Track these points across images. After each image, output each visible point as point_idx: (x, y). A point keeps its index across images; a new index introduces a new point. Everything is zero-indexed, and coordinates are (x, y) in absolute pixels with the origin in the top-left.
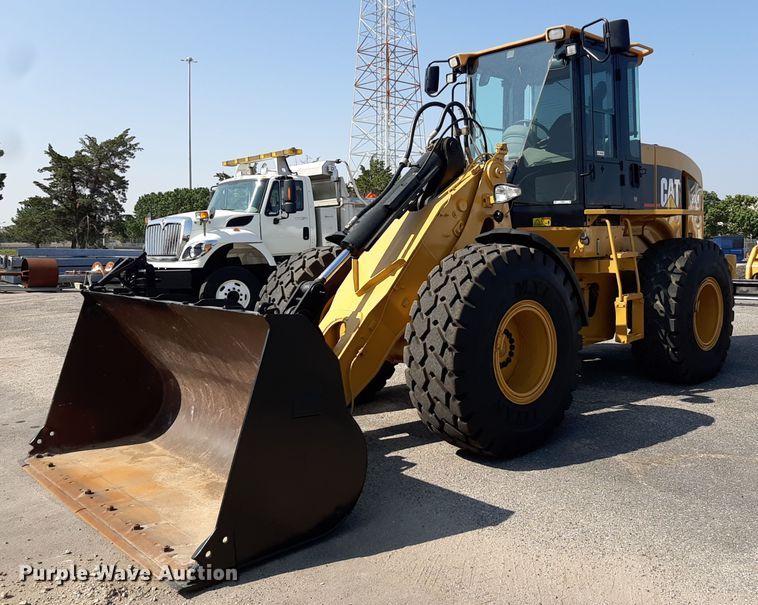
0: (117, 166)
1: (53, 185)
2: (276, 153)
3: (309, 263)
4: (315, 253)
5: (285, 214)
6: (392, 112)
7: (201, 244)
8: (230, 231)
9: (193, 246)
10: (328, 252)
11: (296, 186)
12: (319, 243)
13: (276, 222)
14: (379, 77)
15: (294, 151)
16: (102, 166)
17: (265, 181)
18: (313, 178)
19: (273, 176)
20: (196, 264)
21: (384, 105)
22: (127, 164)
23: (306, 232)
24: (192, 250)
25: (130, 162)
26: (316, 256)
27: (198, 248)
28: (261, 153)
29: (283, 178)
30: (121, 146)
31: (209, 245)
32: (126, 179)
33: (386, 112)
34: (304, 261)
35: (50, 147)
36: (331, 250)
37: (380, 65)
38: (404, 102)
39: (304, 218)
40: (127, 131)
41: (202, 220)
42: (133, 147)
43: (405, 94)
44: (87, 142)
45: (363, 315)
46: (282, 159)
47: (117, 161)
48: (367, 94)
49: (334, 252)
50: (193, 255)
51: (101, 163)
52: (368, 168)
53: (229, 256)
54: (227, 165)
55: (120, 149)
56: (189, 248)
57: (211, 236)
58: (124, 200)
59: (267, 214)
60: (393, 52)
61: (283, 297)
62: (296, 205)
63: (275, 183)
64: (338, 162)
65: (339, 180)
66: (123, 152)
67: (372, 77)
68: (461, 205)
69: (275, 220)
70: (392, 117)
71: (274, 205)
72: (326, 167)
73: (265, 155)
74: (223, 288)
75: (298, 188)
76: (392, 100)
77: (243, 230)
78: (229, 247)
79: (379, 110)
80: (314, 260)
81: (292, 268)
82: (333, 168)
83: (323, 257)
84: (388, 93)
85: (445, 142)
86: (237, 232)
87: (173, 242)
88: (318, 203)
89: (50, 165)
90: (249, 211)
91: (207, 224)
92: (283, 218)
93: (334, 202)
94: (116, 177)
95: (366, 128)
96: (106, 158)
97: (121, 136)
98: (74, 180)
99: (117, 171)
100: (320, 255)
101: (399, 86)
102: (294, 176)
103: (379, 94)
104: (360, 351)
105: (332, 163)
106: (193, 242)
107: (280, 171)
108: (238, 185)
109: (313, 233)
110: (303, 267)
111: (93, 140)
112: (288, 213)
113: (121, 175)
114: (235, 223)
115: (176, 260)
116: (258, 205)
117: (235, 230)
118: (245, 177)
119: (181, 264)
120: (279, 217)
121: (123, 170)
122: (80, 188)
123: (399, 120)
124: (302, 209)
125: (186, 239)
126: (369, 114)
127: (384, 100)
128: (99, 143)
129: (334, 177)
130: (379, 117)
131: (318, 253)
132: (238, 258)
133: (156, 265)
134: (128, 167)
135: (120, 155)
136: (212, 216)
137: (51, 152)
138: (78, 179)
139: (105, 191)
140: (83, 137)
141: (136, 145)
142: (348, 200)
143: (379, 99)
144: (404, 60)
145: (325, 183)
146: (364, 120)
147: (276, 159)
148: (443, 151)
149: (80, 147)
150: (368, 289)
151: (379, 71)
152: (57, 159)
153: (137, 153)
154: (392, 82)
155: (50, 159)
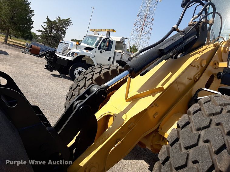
0: (64, 27)
1: (46, 28)
2: (107, 30)
3: (103, 71)
4: (108, 67)
5: (104, 51)
6: (142, 34)
7: (74, 53)
8: (85, 51)
9: (71, 52)
10: (115, 68)
11: (111, 42)
12: (113, 63)
13: (101, 52)
14: (141, 24)
15: (113, 31)
16: (61, 26)
17: (101, 38)
18: (117, 42)
19: (104, 37)
20: (70, 59)
21: (141, 32)
22: (67, 27)
23: (110, 58)
24: (71, 54)
25: (68, 27)
26: (108, 69)
27: (73, 54)
28: (103, 29)
29: (107, 39)
30: (67, 22)
31: (77, 54)
32: (66, 31)
33: (140, 34)
34: (101, 70)
35: (48, 17)
36: (117, 67)
37: (142, 21)
38: (146, 32)
39: (110, 54)
40: (69, 18)
41: (76, 45)
42: (70, 23)
43: (147, 30)
44: (58, 18)
45: (127, 117)
46: (109, 33)
47: (65, 26)
48: (137, 28)
49: (118, 69)
50: (70, 55)
51: (60, 25)
52: (132, 47)
53: (83, 59)
54: (91, 31)
55: (66, 23)
56: (70, 53)
57: (78, 51)
58: (64, 37)
59: (98, 49)
60: (147, 18)
61: (84, 86)
62: (109, 49)
63: (104, 40)
64: (126, 38)
65: (125, 45)
66: (67, 24)
67: (139, 24)
68: (203, 63)
69: (101, 51)
70: (142, 36)
71: (102, 47)
72: (122, 39)
73: (103, 30)
74: (78, 69)
75: (111, 44)
76: (143, 31)
77: (89, 52)
78: (83, 56)
79: (139, 33)
80: (107, 70)
81: (94, 72)
82: (124, 40)
83: (112, 70)
84: (142, 29)
85: (201, 24)
86: (87, 52)
87: (66, 49)
88: (116, 51)
89: (46, 22)
90: (93, 46)
91: (78, 46)
92: (103, 52)
93: (121, 51)
94: (63, 30)
95: (134, 37)
96: (62, 24)
97: (68, 19)
98: (52, 28)
99: (64, 29)
100: (111, 69)
101: (146, 28)
102: (111, 39)
103: (140, 29)
104: (119, 143)
105: (124, 38)
106: (72, 51)
107: (106, 36)
108: (92, 37)
109: (112, 60)
110: (100, 72)
111: (60, 18)
112: (105, 51)
113: (65, 30)
114: (87, 49)
115: (65, 56)
116: (96, 45)
117: (87, 51)
118: (95, 35)
119: (66, 58)
120: (102, 51)
121: (66, 29)
122: (53, 31)
123: (143, 37)
124: (110, 51)
125: (70, 50)
126: (136, 33)
127: (141, 31)
128: (61, 20)
129: (123, 43)
130: (138, 35)
131: (110, 67)
132: (85, 61)
133: (58, 55)
134: (67, 28)
135: (66, 24)
136: (80, 44)
137: (47, 18)
138: (53, 28)
139: (60, 33)
140: (58, 17)
141: (71, 23)
142: (126, 52)
143: (140, 30)
144: (149, 21)
145: (120, 44)
146: (134, 34)
147: (106, 32)
148: (199, 28)
149: (56, 19)
150: (134, 100)
151: (142, 22)
152: (49, 20)
153: (71, 25)
154: (144, 26)
155: (47, 20)
